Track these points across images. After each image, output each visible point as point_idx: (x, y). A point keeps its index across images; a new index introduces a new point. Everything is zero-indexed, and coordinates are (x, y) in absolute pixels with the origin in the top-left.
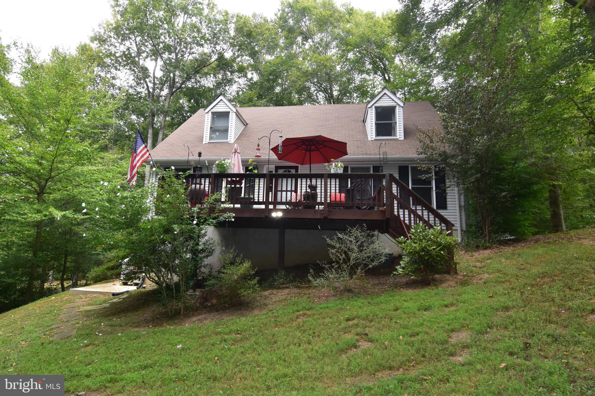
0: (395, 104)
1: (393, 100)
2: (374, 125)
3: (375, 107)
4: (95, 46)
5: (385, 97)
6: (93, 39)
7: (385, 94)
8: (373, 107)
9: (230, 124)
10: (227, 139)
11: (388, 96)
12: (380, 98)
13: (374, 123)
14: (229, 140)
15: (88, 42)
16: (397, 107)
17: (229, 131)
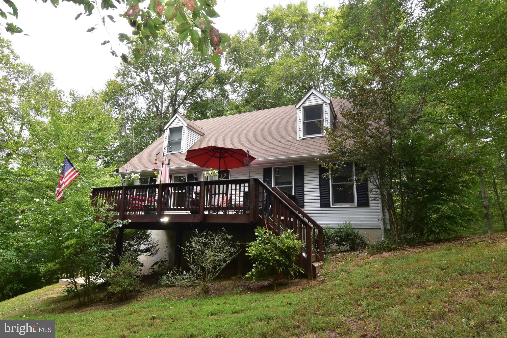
0: (322, 102)
1: (320, 98)
2: (302, 125)
3: (303, 107)
4: (119, 80)
5: (313, 96)
6: (118, 75)
7: (312, 93)
8: (301, 107)
9: (182, 137)
10: (180, 150)
11: (316, 95)
12: (308, 98)
13: (302, 123)
14: (181, 151)
15: (113, 78)
16: (324, 105)
17: (182, 143)
